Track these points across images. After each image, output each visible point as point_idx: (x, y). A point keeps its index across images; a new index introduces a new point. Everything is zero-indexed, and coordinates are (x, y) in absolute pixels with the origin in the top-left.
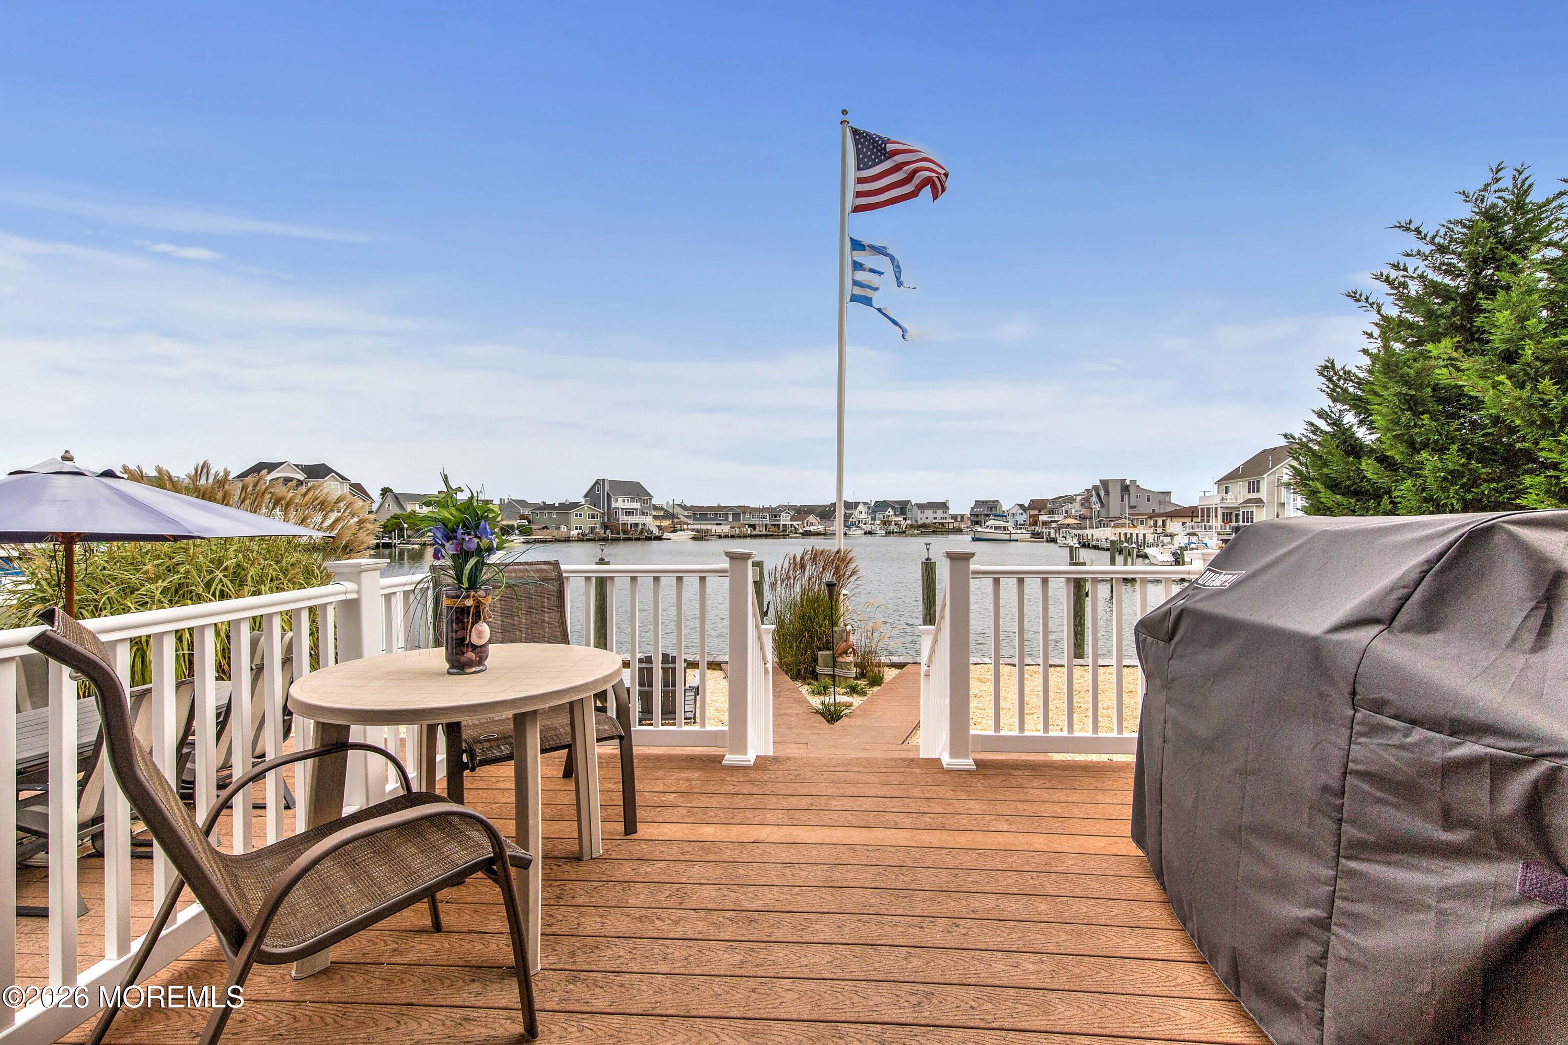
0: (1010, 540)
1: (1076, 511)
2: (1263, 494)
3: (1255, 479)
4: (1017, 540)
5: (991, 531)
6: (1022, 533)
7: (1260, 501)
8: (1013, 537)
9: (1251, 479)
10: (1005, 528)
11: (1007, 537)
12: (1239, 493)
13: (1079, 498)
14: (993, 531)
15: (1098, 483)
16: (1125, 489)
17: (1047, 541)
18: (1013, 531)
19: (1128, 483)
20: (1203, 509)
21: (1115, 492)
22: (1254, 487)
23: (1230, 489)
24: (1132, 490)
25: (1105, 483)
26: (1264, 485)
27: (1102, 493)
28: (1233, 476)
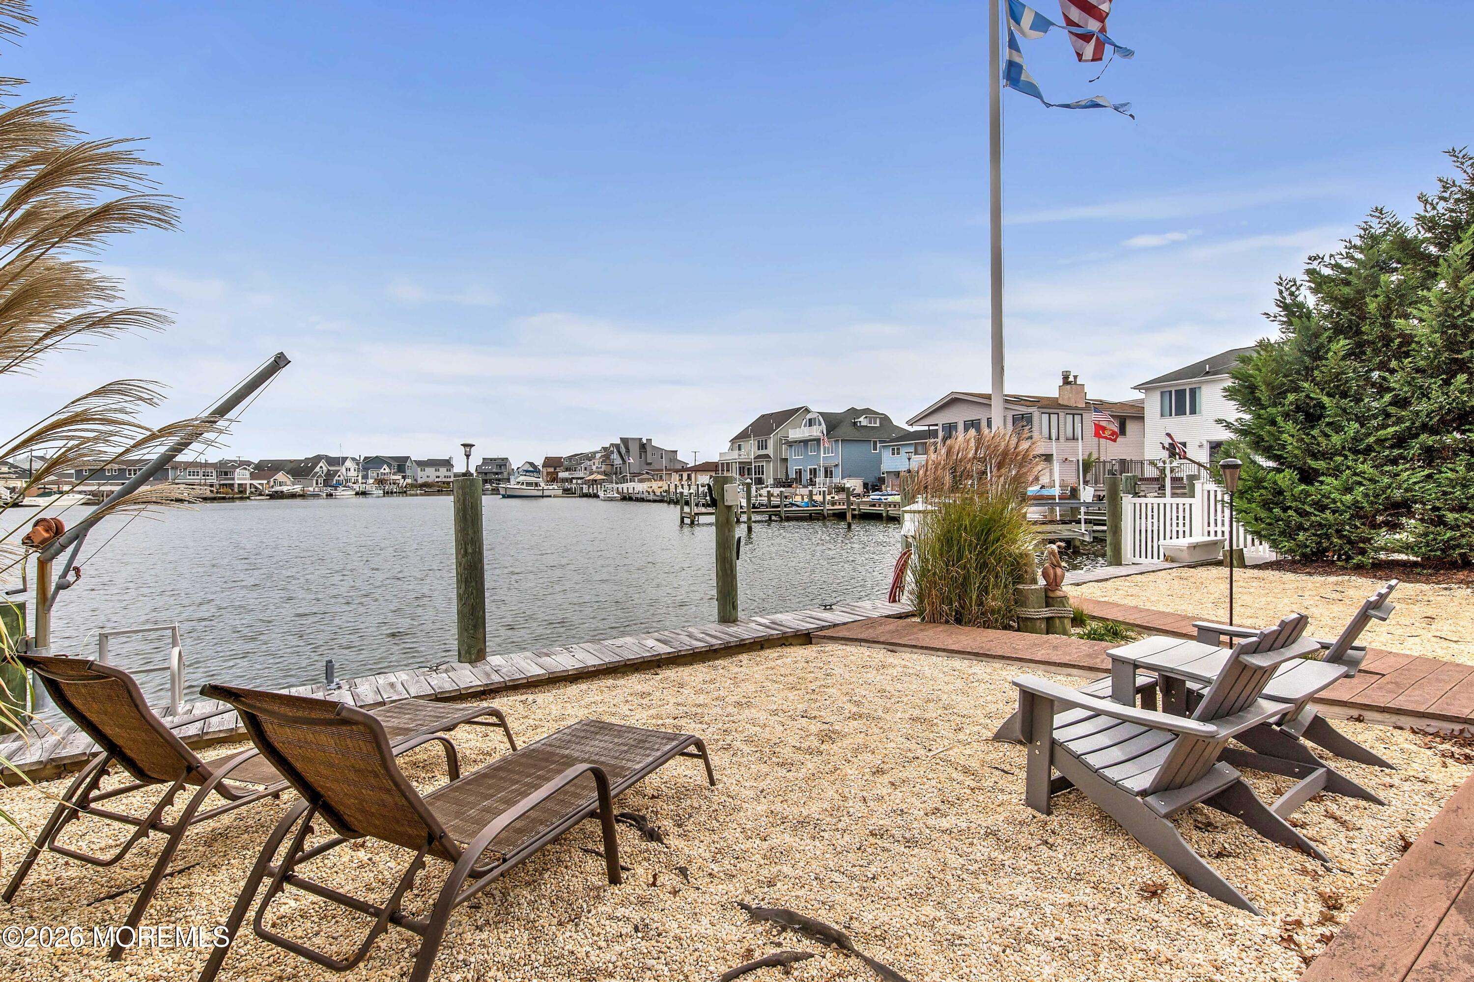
0: (543, 497)
1: (597, 468)
2: (770, 451)
3: (763, 438)
4: (550, 496)
5: (523, 487)
6: (554, 489)
7: (768, 456)
8: (546, 493)
9: (760, 438)
10: (537, 484)
11: (540, 493)
12: (750, 450)
13: (598, 456)
14: (524, 487)
15: (618, 442)
16: (643, 447)
17: (580, 497)
18: (546, 488)
19: (645, 442)
20: (723, 464)
21: (634, 448)
22: (762, 445)
23: (742, 447)
24: (648, 448)
25: (625, 441)
26: (771, 443)
27: (623, 450)
28: (743, 436)
